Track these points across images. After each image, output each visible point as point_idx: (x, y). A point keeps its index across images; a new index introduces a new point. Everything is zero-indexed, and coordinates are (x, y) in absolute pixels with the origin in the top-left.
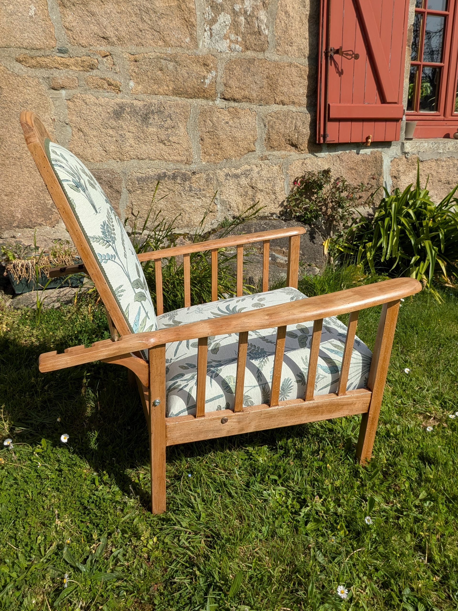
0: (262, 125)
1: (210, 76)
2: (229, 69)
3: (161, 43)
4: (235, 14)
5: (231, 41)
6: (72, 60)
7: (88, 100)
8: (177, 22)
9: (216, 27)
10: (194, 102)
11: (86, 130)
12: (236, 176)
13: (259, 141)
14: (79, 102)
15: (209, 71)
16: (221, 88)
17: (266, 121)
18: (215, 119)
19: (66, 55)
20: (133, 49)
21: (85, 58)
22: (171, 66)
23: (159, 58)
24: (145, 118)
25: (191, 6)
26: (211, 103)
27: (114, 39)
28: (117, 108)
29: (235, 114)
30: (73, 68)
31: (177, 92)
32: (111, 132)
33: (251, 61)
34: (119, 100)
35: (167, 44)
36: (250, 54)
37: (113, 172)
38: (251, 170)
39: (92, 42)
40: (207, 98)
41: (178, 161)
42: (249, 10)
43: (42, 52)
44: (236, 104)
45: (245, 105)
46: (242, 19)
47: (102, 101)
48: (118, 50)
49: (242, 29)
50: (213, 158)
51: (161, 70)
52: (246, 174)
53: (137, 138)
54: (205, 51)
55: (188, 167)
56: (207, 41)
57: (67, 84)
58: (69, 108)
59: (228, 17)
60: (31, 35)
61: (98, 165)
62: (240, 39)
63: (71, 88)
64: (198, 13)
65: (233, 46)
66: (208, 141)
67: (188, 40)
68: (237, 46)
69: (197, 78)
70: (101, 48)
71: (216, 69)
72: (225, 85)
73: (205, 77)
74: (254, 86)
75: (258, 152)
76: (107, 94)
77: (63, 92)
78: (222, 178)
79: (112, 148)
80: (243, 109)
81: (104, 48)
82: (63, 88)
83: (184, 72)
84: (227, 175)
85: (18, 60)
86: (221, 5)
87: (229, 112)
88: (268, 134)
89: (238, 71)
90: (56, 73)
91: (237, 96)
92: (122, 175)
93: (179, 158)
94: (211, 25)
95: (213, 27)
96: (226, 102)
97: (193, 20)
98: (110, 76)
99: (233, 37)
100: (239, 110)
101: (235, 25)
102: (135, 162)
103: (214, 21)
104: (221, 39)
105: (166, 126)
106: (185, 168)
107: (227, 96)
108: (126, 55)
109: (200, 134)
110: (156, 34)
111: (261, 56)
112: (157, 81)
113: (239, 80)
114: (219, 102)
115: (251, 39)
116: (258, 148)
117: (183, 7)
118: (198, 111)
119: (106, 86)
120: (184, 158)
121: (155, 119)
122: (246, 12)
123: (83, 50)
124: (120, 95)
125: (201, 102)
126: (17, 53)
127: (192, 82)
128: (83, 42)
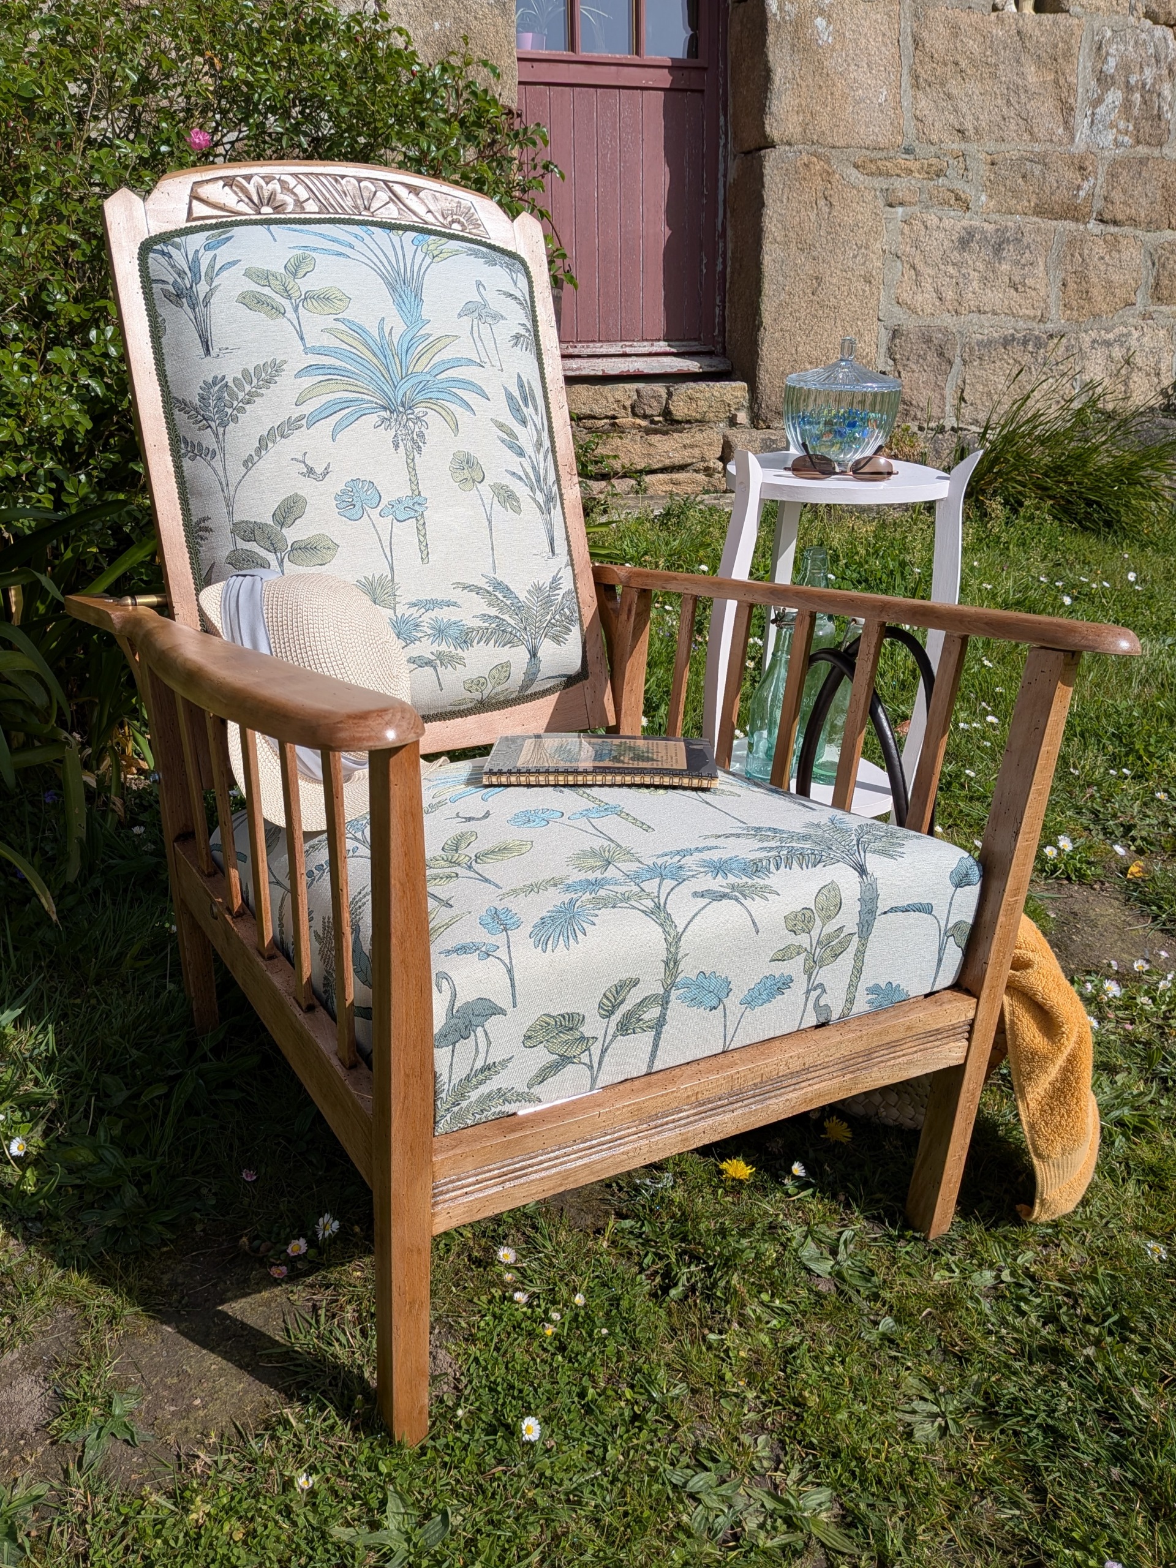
0: (1149, 263)
1: (1086, 185)
2: (1113, 175)
3: (1026, 137)
4: (1129, 88)
5: (1119, 131)
6: (918, 164)
7: (929, 224)
8: (1050, 105)
9: (1101, 110)
10: (1060, 225)
11: (920, 266)
12: (1108, 344)
13: (1142, 288)
14: (918, 225)
15: (1085, 178)
16: (1099, 204)
17: (1156, 258)
18: (1086, 252)
19: (912, 157)
20: (991, 146)
21: (934, 161)
22: (1037, 169)
23: (1022, 159)
24: (998, 249)
25: (1072, 79)
26: (1082, 227)
27: (972, 132)
28: (963, 233)
29: (1114, 244)
30: (917, 175)
31: (1040, 211)
32: (951, 270)
33: (1143, 161)
34: (965, 223)
35: (1034, 138)
36: (1142, 150)
37: (946, 331)
38: (1130, 334)
39: (945, 136)
40: (1077, 220)
41: (1029, 317)
42: (1149, 81)
43: (885, 153)
44: (1117, 229)
45: (1127, 230)
46: (1137, 96)
47: (947, 223)
48: (972, 148)
49: (1136, 112)
50: (1075, 313)
51: (1024, 177)
52: (1121, 340)
53: (984, 280)
54: (1083, 147)
55: (1042, 326)
56: (1086, 131)
57: (908, 199)
58: (902, 233)
59: (1119, 93)
60: (877, 130)
61: (928, 321)
62: (1131, 128)
63: (911, 204)
64: (1080, 90)
65: (1120, 138)
66: (1072, 286)
67: (1060, 131)
68: (1126, 139)
69: (1068, 189)
70: (954, 146)
71: (1096, 173)
72: (1105, 199)
73: (1079, 188)
74: (1144, 201)
75: (1139, 307)
76: (952, 213)
77: (900, 210)
78: (1086, 346)
79: (949, 295)
80: (1126, 237)
81: (956, 146)
82: (901, 204)
83: (1052, 179)
84: (1094, 341)
85: (856, 166)
86: (1112, 77)
87: (1105, 241)
88: (1157, 279)
89: (1124, 177)
90: (897, 183)
91: (1120, 217)
92: (958, 336)
93: (1031, 313)
94: (1095, 107)
95: (1098, 110)
96: (1102, 226)
97: (1071, 100)
98: (959, 185)
99: (1122, 125)
100: (1121, 239)
101: (1127, 105)
102: (975, 317)
103: (1099, 101)
104: (1105, 128)
105: (1023, 261)
106: (1038, 329)
107: (1107, 217)
108: (983, 155)
109: (1063, 275)
110: (1021, 122)
111: (1156, 153)
112: (1015, 193)
113: (1124, 192)
114: (1093, 226)
115: (1146, 126)
116: (1139, 299)
117: (1062, 81)
118: (1065, 239)
119: (952, 202)
120: (1039, 313)
121: (1009, 251)
122: (1144, 85)
123: (932, 149)
124: (968, 214)
125: (1070, 225)
126: (859, 156)
127: (1063, 195)
128: (934, 138)
